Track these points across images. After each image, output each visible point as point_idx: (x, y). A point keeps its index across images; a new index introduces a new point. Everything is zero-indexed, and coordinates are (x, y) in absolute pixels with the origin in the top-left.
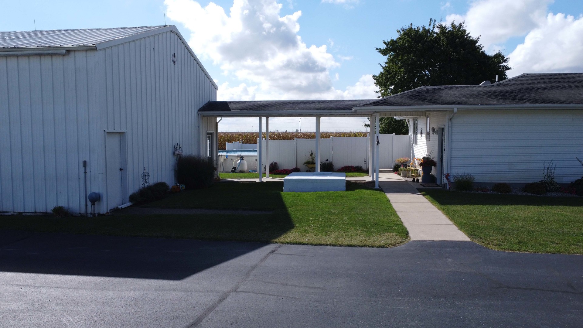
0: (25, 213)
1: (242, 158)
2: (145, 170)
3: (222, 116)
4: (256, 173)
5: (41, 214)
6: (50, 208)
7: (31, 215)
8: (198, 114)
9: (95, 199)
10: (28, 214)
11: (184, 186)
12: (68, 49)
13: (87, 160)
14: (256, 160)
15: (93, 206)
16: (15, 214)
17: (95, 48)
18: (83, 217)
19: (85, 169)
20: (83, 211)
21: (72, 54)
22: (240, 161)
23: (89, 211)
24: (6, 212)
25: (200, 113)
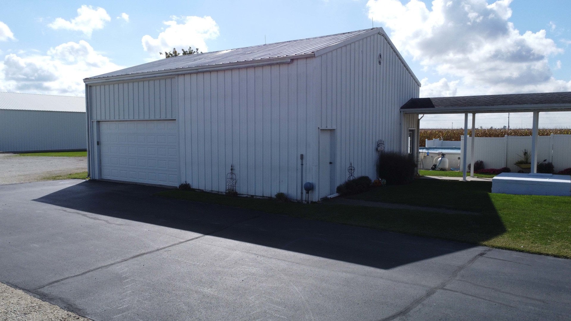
0: (256, 197)
1: (443, 155)
2: (351, 164)
3: (424, 113)
4: (459, 171)
5: (267, 198)
6: (274, 194)
7: (259, 198)
8: (401, 112)
9: (309, 188)
10: (258, 197)
11: (385, 181)
12: (292, 58)
13: (304, 154)
14: (459, 157)
15: (307, 194)
16: (249, 196)
17: (314, 55)
18: (299, 204)
19: (302, 162)
20: (299, 198)
21: (295, 62)
22: (442, 159)
23: (304, 198)
24: (243, 194)
25: (402, 110)
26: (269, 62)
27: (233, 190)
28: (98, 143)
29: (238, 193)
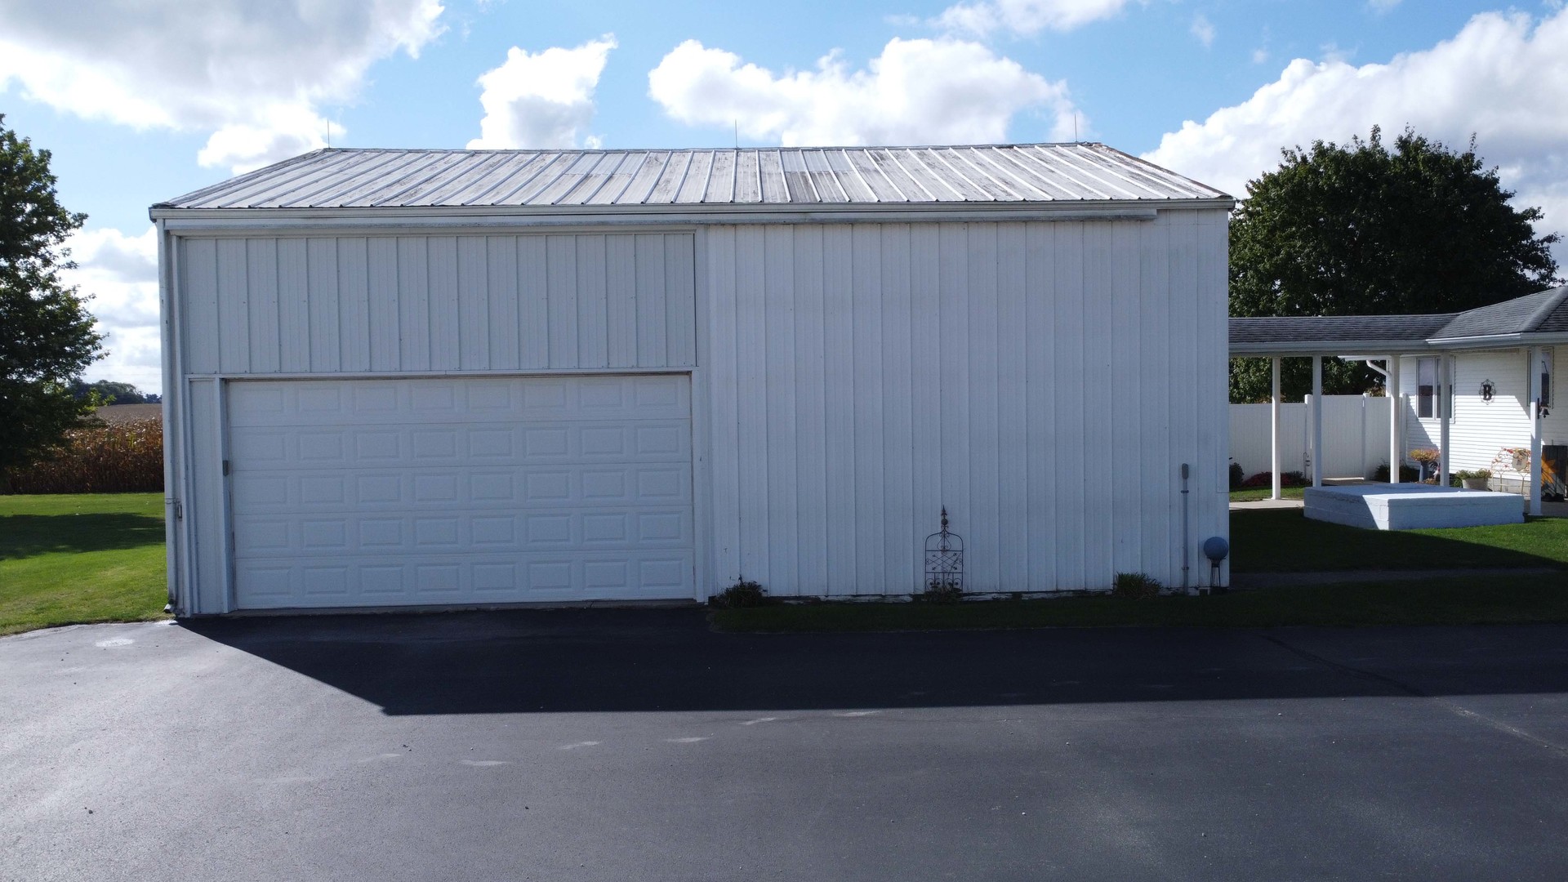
0: (1030, 595)
5: (1071, 594)
7: (1043, 598)
10: (1035, 596)
13: (1193, 463)
15: (1215, 569)
16: (1003, 597)
17: (1232, 204)
18: (1175, 598)
19: (1185, 485)
20: (1177, 582)
23: (1193, 580)
24: (980, 594)
26: (1089, 213)
27: (951, 585)
28: (227, 468)
29: (965, 591)
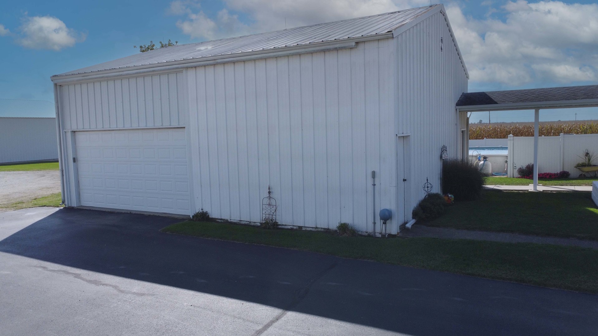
0: (306, 228)
1: (485, 158)
2: (427, 180)
3: (471, 111)
4: (506, 176)
5: (322, 230)
6: (334, 225)
7: (311, 230)
8: (456, 109)
9: (386, 217)
10: (308, 229)
11: (453, 197)
12: (357, 40)
13: (377, 170)
14: (506, 161)
15: (384, 225)
16: (295, 228)
17: (391, 35)
18: (370, 237)
19: (374, 181)
20: (370, 230)
21: (361, 46)
22: (484, 163)
23: (378, 230)
24: (286, 225)
25: (458, 107)
26: (323, 48)
27: (272, 220)
28: (75, 160)
29: (279, 223)
